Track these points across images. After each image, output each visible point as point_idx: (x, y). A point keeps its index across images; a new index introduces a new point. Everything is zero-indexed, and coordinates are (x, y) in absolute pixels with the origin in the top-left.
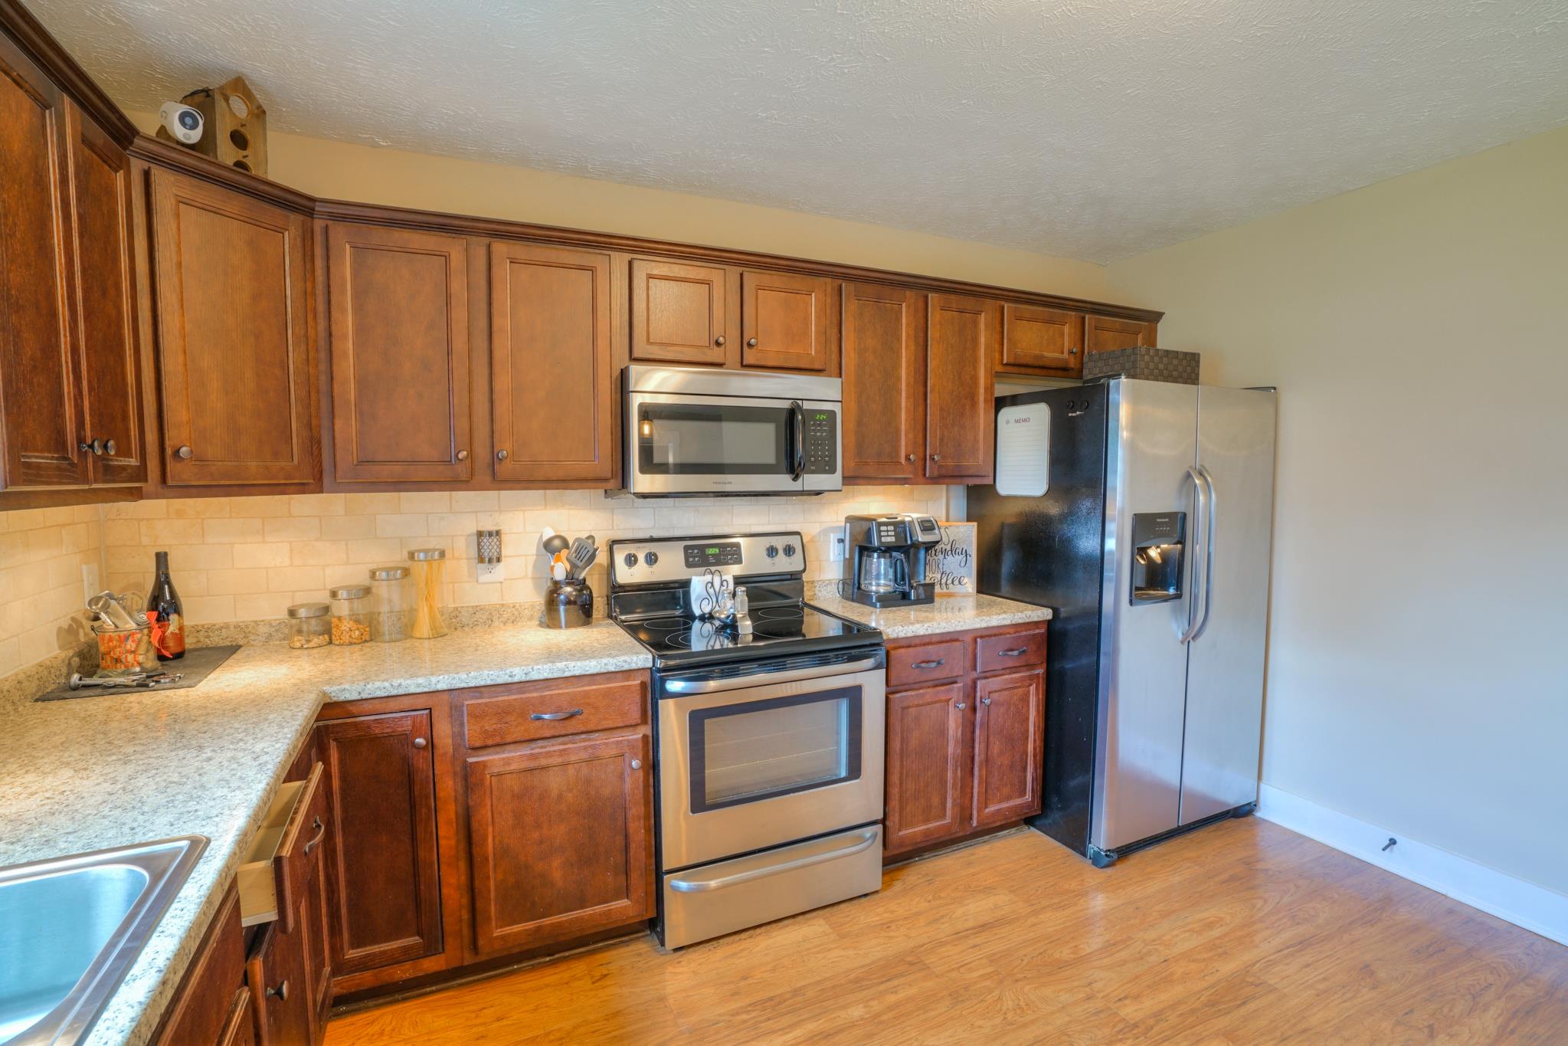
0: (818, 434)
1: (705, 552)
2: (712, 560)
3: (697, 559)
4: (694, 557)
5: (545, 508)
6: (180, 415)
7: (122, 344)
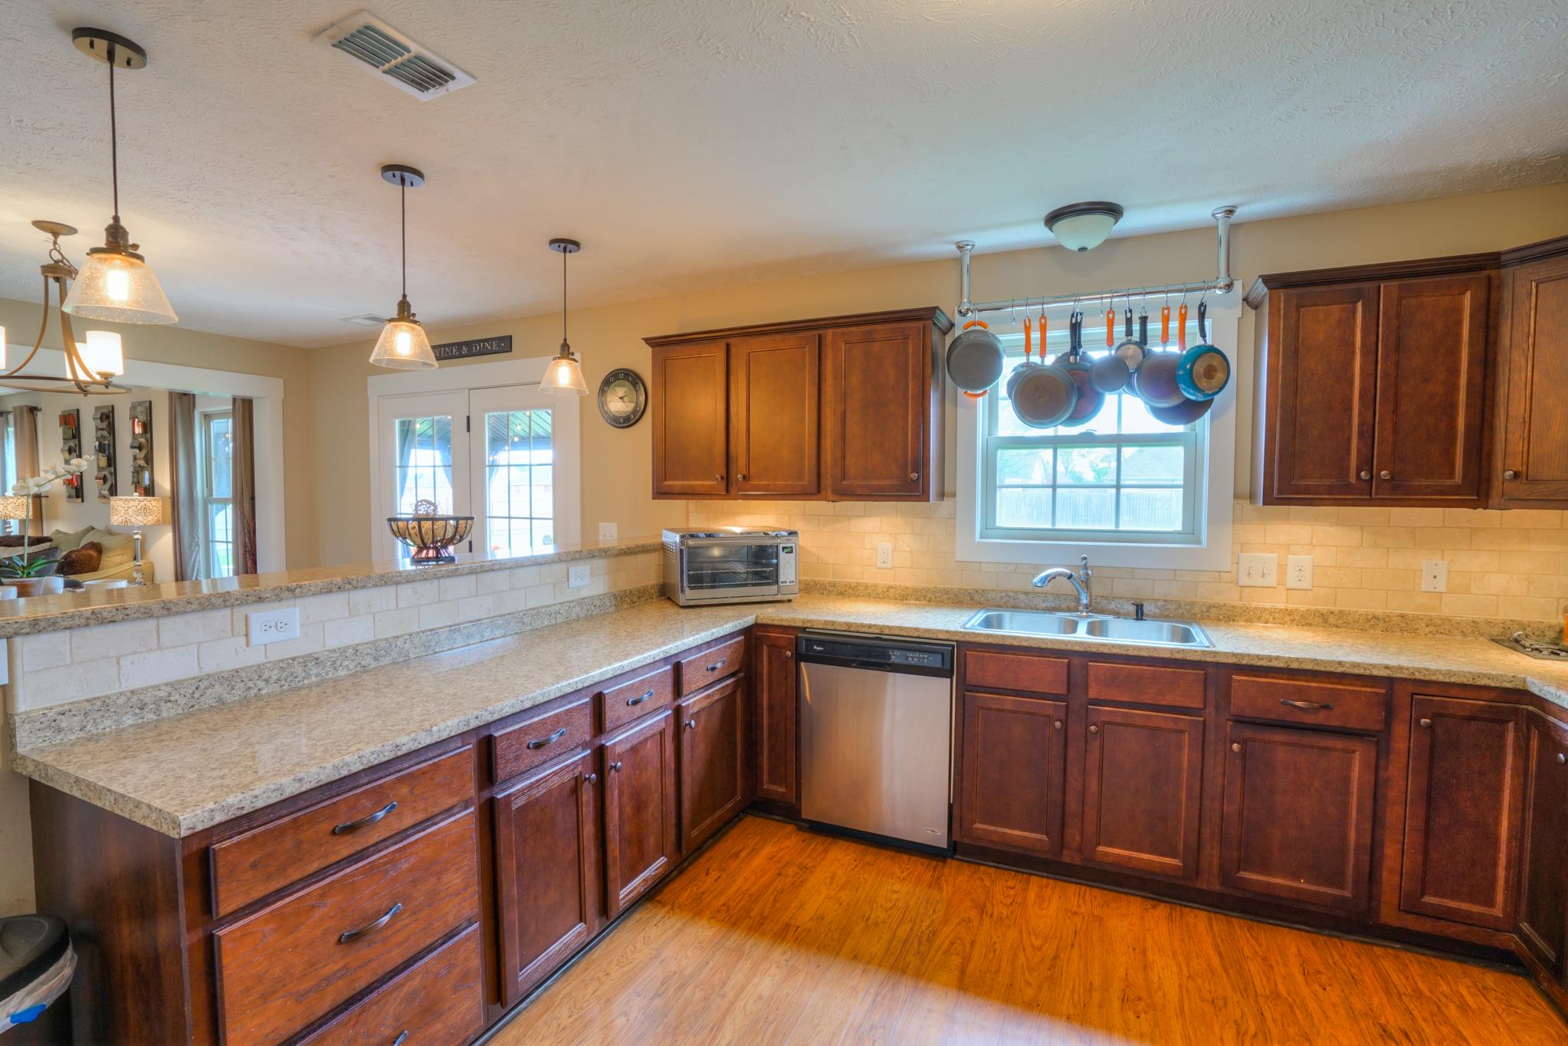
6: (1517, 445)
7: (1453, 406)
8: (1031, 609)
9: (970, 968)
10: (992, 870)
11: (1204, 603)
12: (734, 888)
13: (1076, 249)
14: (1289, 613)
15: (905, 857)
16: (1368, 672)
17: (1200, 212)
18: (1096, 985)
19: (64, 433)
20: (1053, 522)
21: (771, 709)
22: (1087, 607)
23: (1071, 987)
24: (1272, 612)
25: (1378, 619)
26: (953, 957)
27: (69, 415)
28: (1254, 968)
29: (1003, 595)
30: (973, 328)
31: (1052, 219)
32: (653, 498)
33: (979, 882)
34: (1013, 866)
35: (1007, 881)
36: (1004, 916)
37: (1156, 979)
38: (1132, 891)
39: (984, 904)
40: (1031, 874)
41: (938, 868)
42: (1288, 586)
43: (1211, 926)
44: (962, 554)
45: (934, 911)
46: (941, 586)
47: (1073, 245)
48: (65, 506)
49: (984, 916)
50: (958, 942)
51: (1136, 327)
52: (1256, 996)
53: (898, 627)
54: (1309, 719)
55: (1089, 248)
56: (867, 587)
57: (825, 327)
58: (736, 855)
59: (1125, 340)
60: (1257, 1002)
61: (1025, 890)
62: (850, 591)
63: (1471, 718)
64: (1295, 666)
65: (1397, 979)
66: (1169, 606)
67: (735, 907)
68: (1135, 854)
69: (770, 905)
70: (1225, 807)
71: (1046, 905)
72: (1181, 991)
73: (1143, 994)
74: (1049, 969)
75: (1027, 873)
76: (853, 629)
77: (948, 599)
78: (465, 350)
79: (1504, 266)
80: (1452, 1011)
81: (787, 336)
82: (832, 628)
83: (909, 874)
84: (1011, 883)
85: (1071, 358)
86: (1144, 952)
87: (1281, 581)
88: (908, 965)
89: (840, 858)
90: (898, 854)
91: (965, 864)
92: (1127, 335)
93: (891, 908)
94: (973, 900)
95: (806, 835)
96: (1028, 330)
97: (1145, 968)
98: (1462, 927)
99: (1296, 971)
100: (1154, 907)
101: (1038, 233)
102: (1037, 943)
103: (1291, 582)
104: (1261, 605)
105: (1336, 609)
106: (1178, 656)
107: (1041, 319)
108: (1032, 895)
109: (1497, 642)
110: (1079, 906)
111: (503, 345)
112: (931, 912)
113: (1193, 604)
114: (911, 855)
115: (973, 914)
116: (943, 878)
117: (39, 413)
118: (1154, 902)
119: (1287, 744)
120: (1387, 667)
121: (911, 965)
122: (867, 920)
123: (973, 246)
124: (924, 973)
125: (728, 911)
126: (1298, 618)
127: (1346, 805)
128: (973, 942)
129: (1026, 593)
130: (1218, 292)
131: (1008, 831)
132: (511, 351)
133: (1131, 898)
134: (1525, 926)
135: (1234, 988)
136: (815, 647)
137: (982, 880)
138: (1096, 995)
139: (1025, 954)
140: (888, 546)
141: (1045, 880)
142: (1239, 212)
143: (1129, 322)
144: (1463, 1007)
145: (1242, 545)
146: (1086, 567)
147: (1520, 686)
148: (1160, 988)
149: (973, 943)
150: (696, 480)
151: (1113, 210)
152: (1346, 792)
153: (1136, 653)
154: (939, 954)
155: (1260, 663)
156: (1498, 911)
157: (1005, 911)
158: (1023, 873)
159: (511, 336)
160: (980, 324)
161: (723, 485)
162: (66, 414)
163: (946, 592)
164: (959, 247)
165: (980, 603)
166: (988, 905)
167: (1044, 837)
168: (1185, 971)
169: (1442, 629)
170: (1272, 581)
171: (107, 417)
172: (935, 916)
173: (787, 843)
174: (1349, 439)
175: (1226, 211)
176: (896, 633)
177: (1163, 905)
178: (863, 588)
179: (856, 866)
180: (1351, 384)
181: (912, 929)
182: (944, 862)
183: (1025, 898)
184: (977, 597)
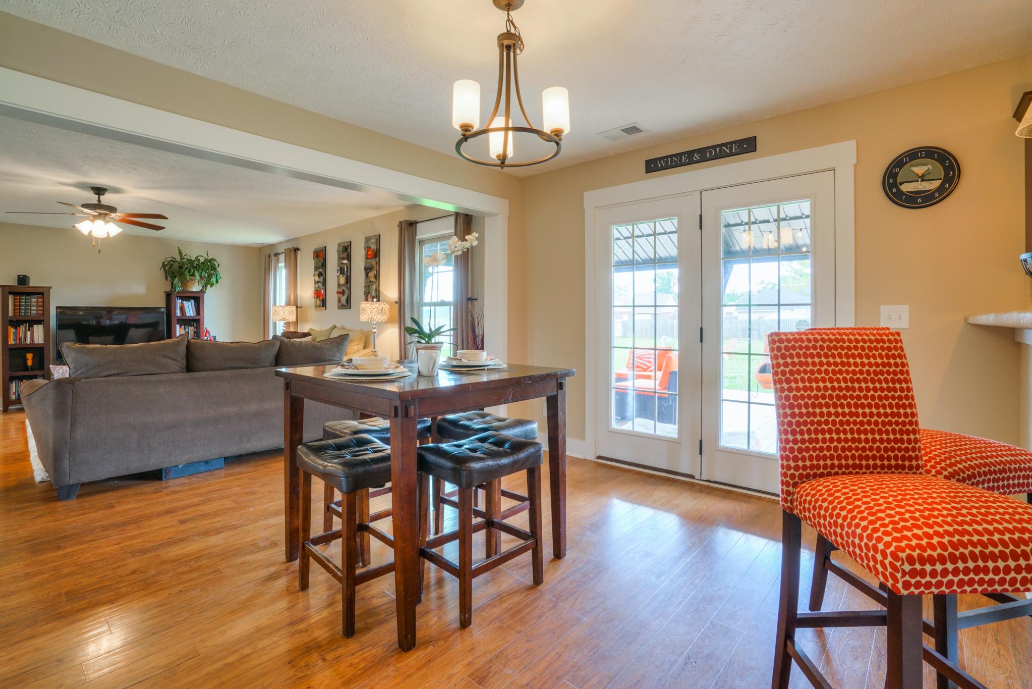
19: (316, 263)
27: (320, 250)
48: (313, 313)
78: (696, 156)
111: (747, 146)
117: (299, 252)
132: (756, 151)
159: (755, 137)
162: (317, 250)
171: (346, 251)
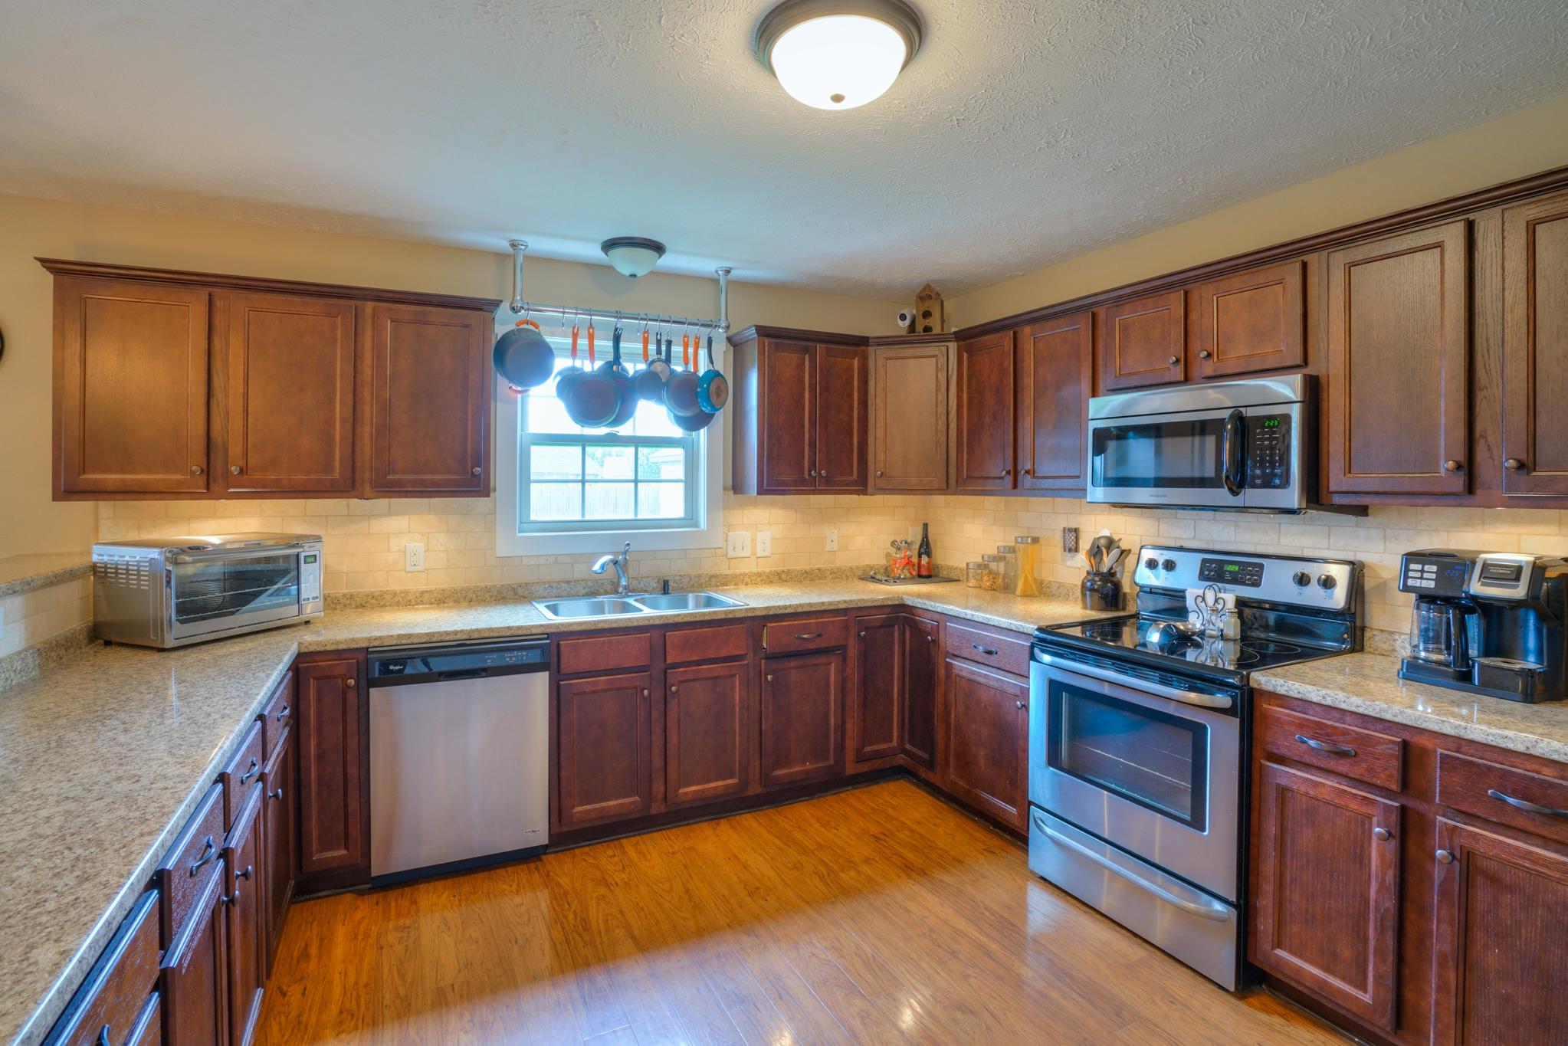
0: (1266, 443)
1: (1223, 567)
2: (1228, 577)
3: (1212, 573)
4: (1210, 571)
5: (1110, 514)
6: (881, 457)
7: (851, 429)
8: (573, 596)
9: (636, 932)
10: (586, 849)
11: (707, 574)
12: (337, 990)
13: (628, 275)
14: (759, 575)
15: (502, 872)
16: (836, 607)
17: (708, 266)
18: (727, 894)
20: (583, 514)
21: (320, 758)
22: (626, 588)
23: (713, 905)
24: (751, 575)
25: (807, 573)
26: (617, 931)
28: (798, 835)
29: (546, 586)
30: (524, 326)
31: (609, 245)
32: (53, 500)
33: (584, 863)
34: (604, 838)
35: (605, 852)
36: (626, 880)
37: (756, 871)
38: (698, 820)
39: (604, 879)
40: (619, 839)
41: (540, 868)
42: (758, 556)
43: (757, 820)
44: (502, 550)
45: (569, 904)
46: (483, 585)
47: (625, 270)
49: (612, 887)
50: (609, 918)
51: (664, 348)
52: (812, 852)
53: (488, 629)
54: (812, 646)
55: (638, 275)
56: (395, 594)
57: (365, 298)
58: (305, 955)
59: (656, 357)
60: (815, 855)
61: (624, 852)
62: (373, 601)
63: (881, 627)
64: (800, 610)
65: (861, 807)
66: (684, 580)
67: (358, 1006)
68: (707, 786)
69: (399, 983)
70: (763, 727)
71: (649, 857)
72: (775, 871)
73: (757, 884)
74: (690, 901)
75: (616, 840)
76: (435, 639)
77: (491, 597)
79: (870, 346)
80: (891, 812)
81: (309, 300)
82: (409, 642)
83: (518, 885)
84: (610, 852)
85: (615, 367)
86: (736, 857)
87: (754, 553)
88: (587, 958)
89: (433, 899)
90: (492, 872)
91: (559, 854)
92: (657, 354)
93: (529, 921)
94: (592, 880)
95: (374, 897)
96: (575, 336)
97: (745, 867)
98: (880, 761)
99: (817, 826)
100: (718, 824)
101: (592, 251)
102: (666, 887)
103: (760, 553)
104: (743, 571)
105: (785, 569)
106: (730, 616)
107: (589, 328)
108: (633, 854)
109: (863, 579)
110: (672, 847)
112: (567, 906)
113: (700, 576)
114: (505, 867)
115: (602, 890)
116: (551, 874)
118: (716, 821)
119: (796, 668)
120: (845, 602)
121: (590, 957)
122: (516, 941)
123: (527, 246)
124: (605, 956)
125: (353, 1015)
126: (765, 578)
127: (828, 702)
128: (621, 911)
129: (568, 582)
130: (720, 330)
131: (605, 804)
133: (700, 825)
134: (908, 746)
135: (798, 853)
136: (391, 667)
137: (585, 860)
138: (733, 901)
139: (665, 899)
140: (420, 546)
141: (633, 838)
142: (733, 273)
143: (659, 342)
144: (893, 807)
145: (729, 526)
146: (625, 553)
147: (901, 603)
148: (763, 875)
149: (621, 913)
150: (150, 472)
151: (658, 248)
152: (828, 693)
153: (702, 618)
154: (603, 935)
155: (780, 612)
156: (895, 743)
157: (624, 876)
158: (612, 840)
160: (533, 324)
161: (202, 481)
163: (488, 589)
164: (513, 245)
165: (525, 597)
166: (607, 877)
167: (637, 798)
168: (768, 858)
169: (840, 575)
170: (747, 553)
172: (573, 908)
173: (359, 915)
174: (804, 448)
175: (726, 270)
176: (487, 635)
177: (722, 821)
178: (390, 596)
179: (460, 901)
180: (804, 410)
181: (563, 928)
182: (541, 860)
183: (630, 859)
184: (520, 591)
